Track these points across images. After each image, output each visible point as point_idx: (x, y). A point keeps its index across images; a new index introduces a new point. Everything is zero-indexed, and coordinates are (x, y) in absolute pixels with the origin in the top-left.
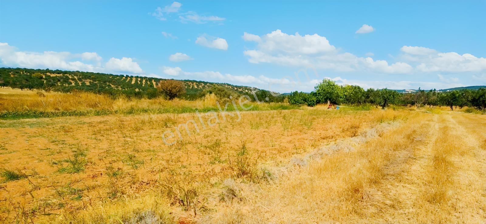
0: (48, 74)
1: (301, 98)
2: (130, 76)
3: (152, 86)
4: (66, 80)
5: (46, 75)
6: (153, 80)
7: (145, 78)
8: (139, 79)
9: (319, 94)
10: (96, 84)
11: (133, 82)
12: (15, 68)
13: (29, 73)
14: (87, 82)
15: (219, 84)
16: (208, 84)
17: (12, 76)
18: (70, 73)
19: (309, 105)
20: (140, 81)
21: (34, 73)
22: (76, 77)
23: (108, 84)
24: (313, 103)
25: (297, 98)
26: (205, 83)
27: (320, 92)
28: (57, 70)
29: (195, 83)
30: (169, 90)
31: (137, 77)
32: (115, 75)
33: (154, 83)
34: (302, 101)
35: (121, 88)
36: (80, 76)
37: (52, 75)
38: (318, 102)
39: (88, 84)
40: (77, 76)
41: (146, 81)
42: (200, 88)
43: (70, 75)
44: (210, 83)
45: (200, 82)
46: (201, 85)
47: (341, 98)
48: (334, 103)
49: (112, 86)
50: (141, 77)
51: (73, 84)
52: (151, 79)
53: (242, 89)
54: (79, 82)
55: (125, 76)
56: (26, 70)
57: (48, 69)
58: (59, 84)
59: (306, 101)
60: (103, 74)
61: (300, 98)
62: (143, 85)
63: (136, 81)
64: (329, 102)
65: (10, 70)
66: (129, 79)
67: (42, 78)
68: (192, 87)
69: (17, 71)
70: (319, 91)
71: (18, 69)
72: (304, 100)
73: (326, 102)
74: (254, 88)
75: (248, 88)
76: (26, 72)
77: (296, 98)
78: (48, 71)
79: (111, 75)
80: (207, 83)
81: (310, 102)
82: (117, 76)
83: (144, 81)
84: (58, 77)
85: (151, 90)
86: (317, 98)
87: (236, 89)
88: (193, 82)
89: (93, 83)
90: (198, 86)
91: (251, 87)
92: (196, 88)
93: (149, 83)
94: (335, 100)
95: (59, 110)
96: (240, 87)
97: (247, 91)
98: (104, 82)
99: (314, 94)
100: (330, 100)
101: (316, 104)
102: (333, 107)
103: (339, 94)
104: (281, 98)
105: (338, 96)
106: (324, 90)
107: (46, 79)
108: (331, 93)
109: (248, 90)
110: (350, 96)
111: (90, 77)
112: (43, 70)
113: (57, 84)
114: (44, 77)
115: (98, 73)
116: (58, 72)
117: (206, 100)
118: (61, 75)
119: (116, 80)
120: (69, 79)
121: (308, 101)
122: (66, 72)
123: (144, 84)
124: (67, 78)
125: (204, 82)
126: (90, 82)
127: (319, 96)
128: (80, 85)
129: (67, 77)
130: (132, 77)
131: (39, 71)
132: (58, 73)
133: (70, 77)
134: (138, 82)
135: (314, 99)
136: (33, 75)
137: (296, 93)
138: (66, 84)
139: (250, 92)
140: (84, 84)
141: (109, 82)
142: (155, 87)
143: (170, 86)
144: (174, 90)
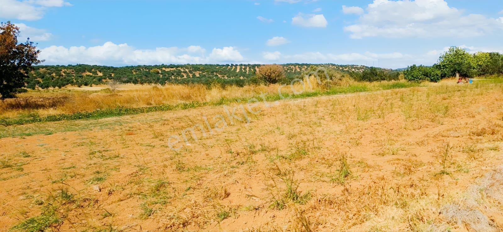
0: (164, 69)
1: (421, 73)
2: (235, 65)
3: (255, 72)
4: (179, 73)
5: (161, 70)
6: (256, 67)
7: (249, 65)
8: (243, 67)
9: (443, 66)
10: (204, 75)
11: (238, 70)
12: (136, 65)
13: (148, 69)
14: (197, 74)
15: (323, 65)
17: (134, 73)
18: (182, 66)
19: (432, 81)
20: (244, 69)
21: (152, 69)
22: (187, 70)
23: (215, 74)
24: (437, 78)
25: (415, 73)
26: (308, 65)
27: (446, 63)
28: (171, 65)
29: (298, 66)
31: (241, 65)
32: (221, 65)
33: (257, 70)
35: (227, 77)
36: (190, 68)
37: (167, 70)
38: (443, 76)
39: (198, 75)
40: (188, 68)
41: (249, 68)
42: (303, 70)
43: (181, 68)
44: (312, 65)
45: (303, 65)
46: (304, 67)
47: (474, 68)
48: (464, 75)
49: (219, 76)
50: (245, 65)
51: (185, 77)
52: (254, 66)
53: (348, 68)
54: (190, 74)
55: (230, 65)
56: (146, 67)
57: (163, 64)
58: (173, 78)
59: (427, 76)
60: (211, 65)
62: (247, 73)
63: (241, 69)
64: (458, 75)
65: (132, 67)
66: (234, 67)
67: (158, 73)
68: (295, 71)
69: (138, 68)
70: (443, 62)
71: (139, 66)
72: (424, 75)
73: (454, 75)
74: (361, 66)
75: (355, 66)
76: (145, 68)
77: (413, 73)
78: (163, 66)
79: (218, 65)
80: (310, 65)
81: (433, 76)
82: (223, 66)
83: (248, 69)
84: (172, 71)
86: (442, 71)
87: (341, 68)
88: (295, 65)
89: (202, 74)
90: (301, 69)
91: (358, 65)
92: (299, 71)
93: (252, 70)
94: (467, 72)
95: (151, 104)
96: (346, 66)
97: (353, 70)
98: (212, 73)
99: (437, 67)
100: (459, 72)
101: (441, 79)
102: (463, 80)
103: (472, 64)
104: (394, 75)
105: (470, 67)
106: (451, 61)
107: (162, 74)
108: (460, 64)
109: (354, 68)
110: (487, 66)
111: (199, 68)
112: (159, 66)
113: (171, 77)
114: (160, 72)
115: (206, 65)
116: (172, 66)
118: (175, 69)
119: (222, 70)
120: (182, 72)
121: (430, 75)
122: (178, 66)
123: (248, 71)
124: (180, 72)
125: (306, 65)
126: (199, 74)
127: (444, 69)
128: (191, 77)
129: (180, 70)
130: (237, 65)
131: (156, 66)
132: (172, 68)
133: (182, 70)
134: (243, 69)
135: (439, 72)
136: (152, 71)
137: (414, 67)
138: (179, 77)
139: (357, 71)
140: (194, 75)
141: (216, 72)
143: (269, 71)
144: (273, 75)
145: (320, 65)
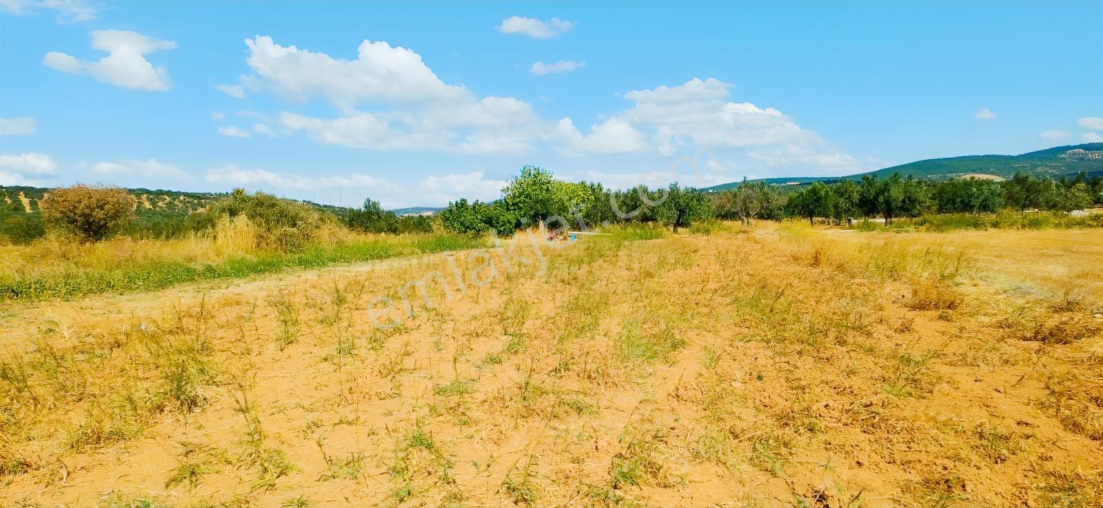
1: (479, 217)
3: (18, 208)
6: (22, 193)
9: (513, 204)
15: (212, 195)
16: (182, 198)
19: (500, 234)
24: (510, 228)
25: (468, 217)
26: (174, 195)
29: (145, 196)
30: (84, 215)
33: (25, 201)
34: (483, 224)
38: (517, 225)
42: (161, 207)
44: (185, 194)
45: (160, 193)
46: (164, 200)
52: (14, 191)
59: (492, 225)
61: (477, 218)
68: (138, 207)
70: (514, 197)
72: (485, 222)
77: (464, 216)
80: (179, 194)
81: (502, 225)
85: (16, 219)
88: (139, 192)
90: (154, 204)
92: (150, 209)
93: (9, 202)
99: (505, 205)
100: (544, 218)
101: (516, 230)
104: (420, 224)
117: (220, 236)
121: (498, 223)
125: (169, 193)
127: (514, 210)
135: (511, 217)
137: (462, 205)
142: (28, 210)
143: (85, 202)
144: (98, 214)
145: (205, 194)
